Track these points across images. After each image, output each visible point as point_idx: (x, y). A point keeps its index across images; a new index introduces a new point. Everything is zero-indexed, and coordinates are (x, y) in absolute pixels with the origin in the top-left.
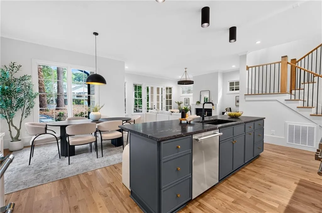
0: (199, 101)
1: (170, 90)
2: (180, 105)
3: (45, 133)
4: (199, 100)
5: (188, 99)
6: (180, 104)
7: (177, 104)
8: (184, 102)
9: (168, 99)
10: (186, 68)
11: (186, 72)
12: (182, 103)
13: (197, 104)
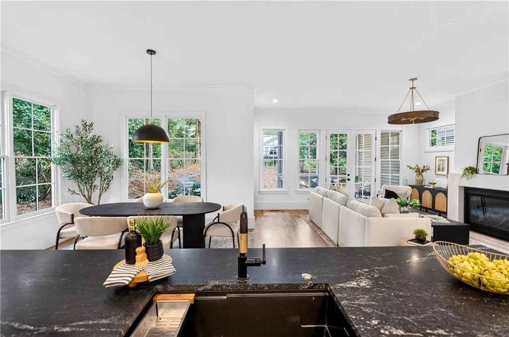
0: (475, 167)
1: (395, 137)
2: (424, 174)
3: (71, 222)
4: (474, 165)
5: (447, 158)
6: (423, 171)
7: (413, 174)
8: (432, 167)
9: (390, 160)
10: (413, 80)
11: (413, 88)
12: (428, 169)
13: (464, 174)
